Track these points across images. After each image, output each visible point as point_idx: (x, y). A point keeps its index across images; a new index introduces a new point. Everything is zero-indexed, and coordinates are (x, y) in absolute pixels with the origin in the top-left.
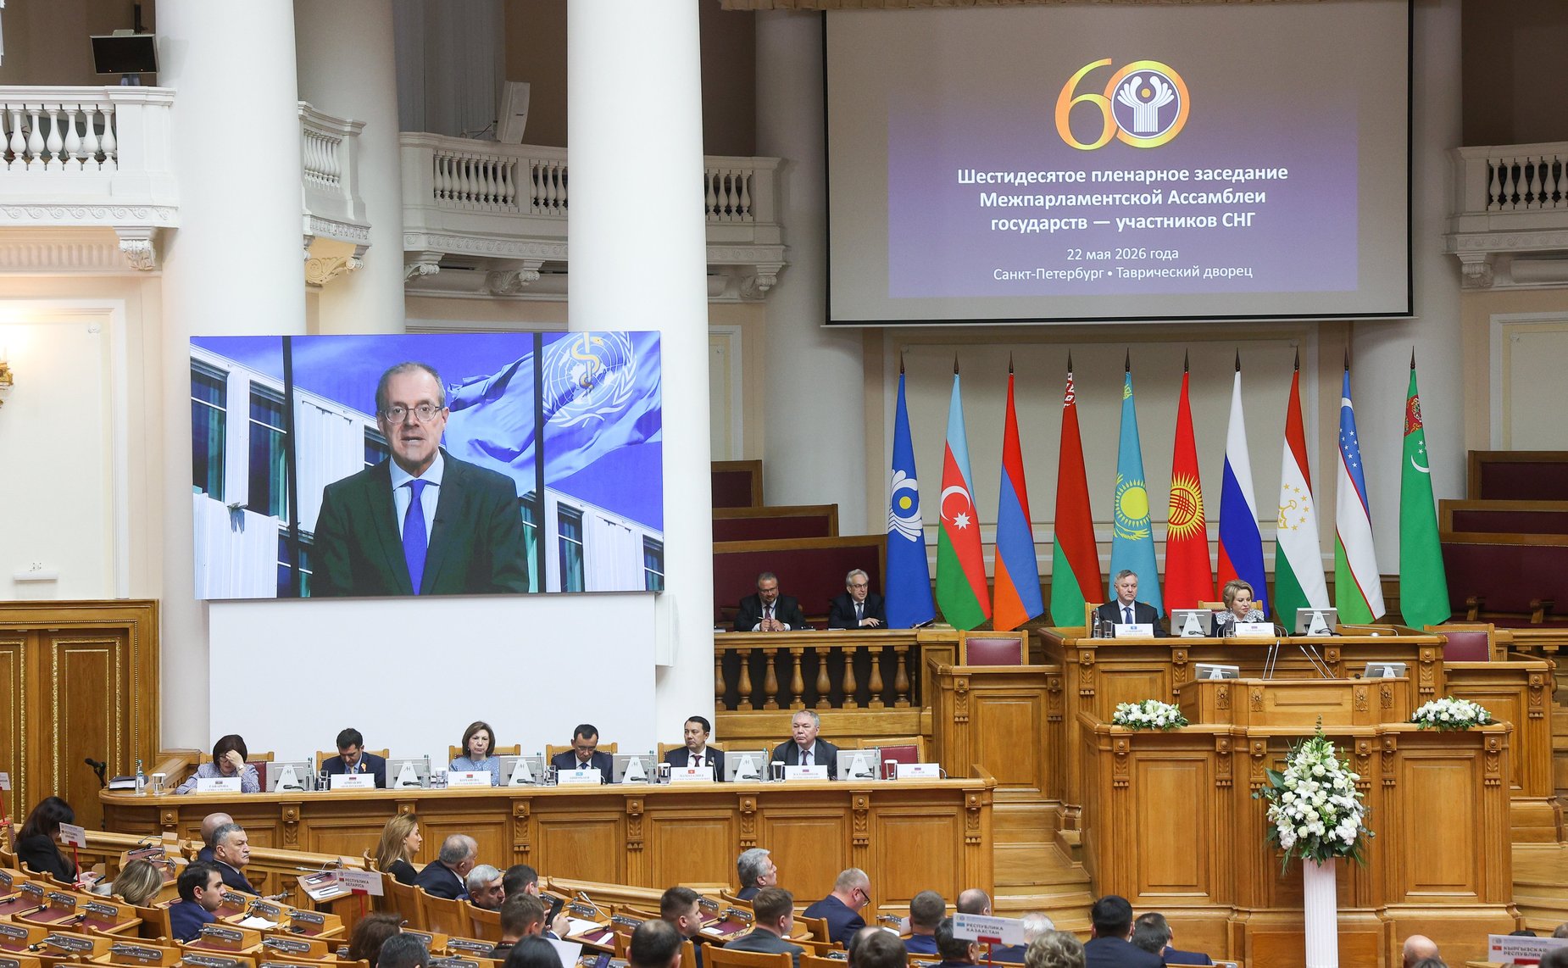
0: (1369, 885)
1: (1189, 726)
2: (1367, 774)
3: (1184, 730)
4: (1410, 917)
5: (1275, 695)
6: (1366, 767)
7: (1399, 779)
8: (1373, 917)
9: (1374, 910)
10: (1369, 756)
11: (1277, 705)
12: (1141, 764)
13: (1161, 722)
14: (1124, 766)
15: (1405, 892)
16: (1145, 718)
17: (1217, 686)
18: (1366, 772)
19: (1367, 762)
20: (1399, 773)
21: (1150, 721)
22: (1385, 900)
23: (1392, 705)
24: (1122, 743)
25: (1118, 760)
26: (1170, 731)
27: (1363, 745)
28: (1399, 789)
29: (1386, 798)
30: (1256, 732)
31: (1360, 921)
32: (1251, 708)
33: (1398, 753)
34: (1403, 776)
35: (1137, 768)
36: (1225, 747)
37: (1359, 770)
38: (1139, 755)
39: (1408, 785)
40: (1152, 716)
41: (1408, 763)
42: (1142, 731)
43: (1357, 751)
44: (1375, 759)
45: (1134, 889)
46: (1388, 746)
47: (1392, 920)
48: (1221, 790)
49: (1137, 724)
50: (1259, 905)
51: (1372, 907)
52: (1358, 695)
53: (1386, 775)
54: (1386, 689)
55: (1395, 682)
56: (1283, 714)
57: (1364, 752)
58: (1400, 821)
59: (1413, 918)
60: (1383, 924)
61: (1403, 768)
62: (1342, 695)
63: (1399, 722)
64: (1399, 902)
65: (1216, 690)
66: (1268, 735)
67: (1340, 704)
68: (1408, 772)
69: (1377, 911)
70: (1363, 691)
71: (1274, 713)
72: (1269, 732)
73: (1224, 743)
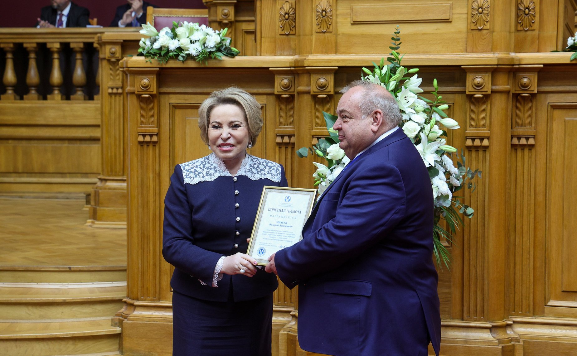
0: (483, 290)
1: (237, 58)
2: (484, 125)
3: (228, 62)
4: (550, 338)
5: (352, 9)
6: (483, 115)
7: (542, 137)
8: (487, 336)
9: (488, 325)
10: (486, 98)
11: (355, 23)
12: (178, 112)
13: (194, 49)
14: (151, 113)
15: (546, 300)
16: (173, 45)
17: (279, 2)
18: (482, 122)
19: (484, 107)
20: (542, 127)
21: (180, 49)
22: (508, 313)
23: (536, 26)
24: (145, 81)
25: (142, 105)
26: (210, 64)
27: (478, 80)
28: (541, 150)
29: (519, 164)
30: (317, 61)
31: (466, 341)
32: (315, 28)
33: (538, 96)
34: (549, 132)
35: (172, 117)
36: (287, 88)
37: (472, 119)
38: (175, 100)
39: (556, 147)
40: (184, 42)
41: (557, 113)
42: (172, 64)
43: (469, 89)
44: (500, 104)
45: (166, 280)
46: (524, 86)
47: (518, 340)
48: (283, 149)
49: (163, 53)
51: (486, 321)
52: (475, 5)
53: (519, 130)
54: (527, 2)
56: (363, 36)
57: (478, 91)
58: (540, 198)
59: (554, 338)
60: (500, 347)
61: (550, 120)
62: (451, 8)
63: (546, 52)
64: (534, 315)
66: (335, 65)
67: (447, 21)
68: (557, 127)
69: (494, 327)
71: (350, 36)
72: (338, 61)
73: (286, 81)
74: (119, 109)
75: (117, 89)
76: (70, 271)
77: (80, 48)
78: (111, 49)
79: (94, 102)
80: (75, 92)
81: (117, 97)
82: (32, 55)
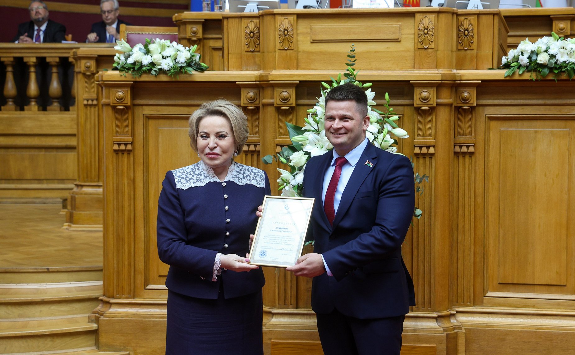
0: (430, 283)
1: (206, 73)
2: (430, 135)
3: (198, 76)
4: (488, 325)
5: (311, 29)
6: (429, 126)
7: (480, 145)
8: (433, 324)
9: (434, 315)
10: (432, 110)
11: (314, 42)
12: (151, 123)
13: (166, 65)
14: (126, 123)
15: (484, 291)
16: (146, 60)
17: (245, 21)
18: (429, 132)
19: (430, 118)
20: (481, 136)
21: (153, 64)
22: (452, 303)
23: (474, 46)
24: (120, 94)
25: (117, 116)
26: (181, 78)
27: (425, 94)
28: (479, 157)
29: (461, 169)
30: (280, 76)
31: (415, 330)
32: (278, 46)
33: (477, 108)
34: (486, 141)
35: (146, 127)
36: (252, 100)
37: (420, 129)
38: (148, 111)
39: (493, 155)
40: (156, 57)
41: (493, 124)
42: (145, 78)
43: (417, 102)
44: (444, 115)
45: (140, 279)
46: (465, 100)
47: (460, 328)
48: (249, 156)
49: (137, 67)
50: (284, 305)
51: (432, 311)
52: (421, 27)
53: (461, 139)
54: (466, 24)
55: (479, 15)
56: (322, 53)
57: (425, 104)
58: (480, 200)
59: (492, 326)
60: (445, 334)
61: (487, 130)
62: (400, 28)
63: (483, 69)
64: (474, 305)
65: (244, 26)
66: (296, 79)
67: (397, 41)
68: (494, 136)
69: (439, 317)
70: (428, 21)
71: (310, 53)
72: (299, 76)
73: (251, 94)
74: (95, 119)
75: (92, 100)
76: (48, 271)
77: (56, 62)
78: (86, 63)
79: (70, 112)
80: (51, 104)
81: (93, 109)
82: (10, 69)
